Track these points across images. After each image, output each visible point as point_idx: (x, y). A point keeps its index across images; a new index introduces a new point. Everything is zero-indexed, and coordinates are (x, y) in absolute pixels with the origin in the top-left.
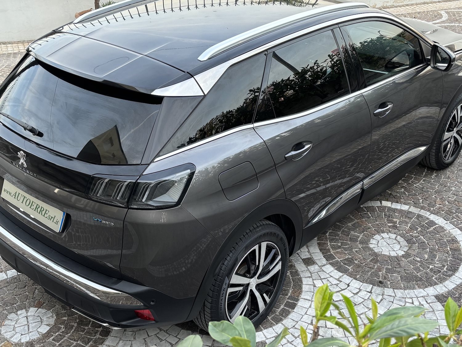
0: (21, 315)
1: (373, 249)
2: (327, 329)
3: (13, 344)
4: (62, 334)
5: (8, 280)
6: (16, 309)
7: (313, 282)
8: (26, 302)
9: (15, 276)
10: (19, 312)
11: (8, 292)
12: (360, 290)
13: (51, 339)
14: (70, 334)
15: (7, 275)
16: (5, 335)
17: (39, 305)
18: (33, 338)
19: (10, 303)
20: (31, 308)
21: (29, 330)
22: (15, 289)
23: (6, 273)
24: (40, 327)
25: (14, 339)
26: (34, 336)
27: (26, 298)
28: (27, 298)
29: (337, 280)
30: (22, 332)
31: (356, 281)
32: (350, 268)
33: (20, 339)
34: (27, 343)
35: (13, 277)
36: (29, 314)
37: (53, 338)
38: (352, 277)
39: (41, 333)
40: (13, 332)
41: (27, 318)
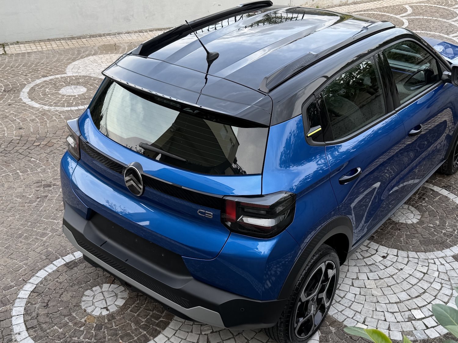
0: (96, 292)
3: (96, 317)
5: (77, 260)
6: (90, 286)
8: (98, 279)
9: (82, 257)
10: (94, 289)
11: (79, 271)
13: (129, 310)
14: (145, 305)
15: (75, 257)
17: (111, 282)
18: (113, 311)
19: (84, 281)
20: (104, 284)
21: (107, 304)
22: (85, 268)
23: (73, 255)
24: (116, 300)
25: (95, 313)
26: (113, 309)
27: (98, 276)
30: (101, 306)
33: (101, 313)
34: (108, 315)
35: (80, 257)
36: (103, 290)
39: (118, 306)
40: (93, 307)
41: (103, 293)
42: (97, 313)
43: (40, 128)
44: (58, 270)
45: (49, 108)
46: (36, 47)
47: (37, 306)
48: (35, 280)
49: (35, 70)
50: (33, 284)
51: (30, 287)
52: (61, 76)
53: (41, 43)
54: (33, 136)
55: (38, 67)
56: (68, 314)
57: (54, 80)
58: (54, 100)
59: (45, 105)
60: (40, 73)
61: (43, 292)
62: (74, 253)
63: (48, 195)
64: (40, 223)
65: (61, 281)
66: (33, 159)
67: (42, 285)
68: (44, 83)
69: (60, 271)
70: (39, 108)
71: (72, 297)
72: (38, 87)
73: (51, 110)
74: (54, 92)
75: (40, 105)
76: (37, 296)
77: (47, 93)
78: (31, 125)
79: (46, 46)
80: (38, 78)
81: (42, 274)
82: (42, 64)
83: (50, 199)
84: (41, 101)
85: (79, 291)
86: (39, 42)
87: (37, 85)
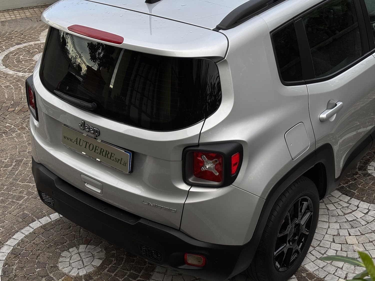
0: (73, 252)
1: (372, 174)
2: (348, 245)
3: (73, 277)
4: (114, 265)
5: (53, 223)
6: (67, 247)
7: (326, 206)
8: (74, 240)
9: (58, 219)
10: (71, 250)
12: (369, 210)
13: (106, 271)
14: (122, 265)
15: (51, 219)
16: (63, 270)
17: (87, 243)
18: (90, 271)
19: (61, 243)
20: (80, 245)
21: (84, 265)
22: (61, 230)
23: (49, 217)
24: (93, 261)
25: (72, 273)
26: (90, 269)
28: (75, 237)
29: (347, 203)
30: (78, 267)
31: (364, 202)
32: (355, 192)
33: (78, 273)
34: (85, 275)
35: (56, 219)
36: (80, 251)
37: (107, 269)
38: (359, 200)
39: (95, 267)
40: (70, 267)
41: (79, 254)
42: (74, 273)
43: (14, 94)
44: (34, 232)
45: (23, 74)
46: (10, 16)
47: (15, 267)
48: (12, 242)
49: (9, 38)
50: (10, 246)
51: (7, 249)
52: (34, 43)
53: (14, 12)
54: (7, 102)
55: (12, 35)
56: (46, 275)
57: (28, 47)
58: (28, 67)
59: (19, 71)
60: (14, 41)
61: (20, 254)
62: (50, 215)
63: (23, 159)
64: (16, 187)
65: (38, 242)
66: (8, 124)
67: (19, 247)
68: (18, 50)
69: (37, 233)
70: (13, 75)
71: (49, 258)
72: (12, 55)
73: (25, 76)
74: (27, 59)
75: (14, 72)
76: (14, 258)
77: (21, 60)
78: (6, 92)
79: (20, 14)
80: (13, 46)
81: (19, 236)
82: (16, 32)
83: (26, 163)
84: (15, 68)
85: (56, 253)
86: (13, 11)
87: (11, 53)
